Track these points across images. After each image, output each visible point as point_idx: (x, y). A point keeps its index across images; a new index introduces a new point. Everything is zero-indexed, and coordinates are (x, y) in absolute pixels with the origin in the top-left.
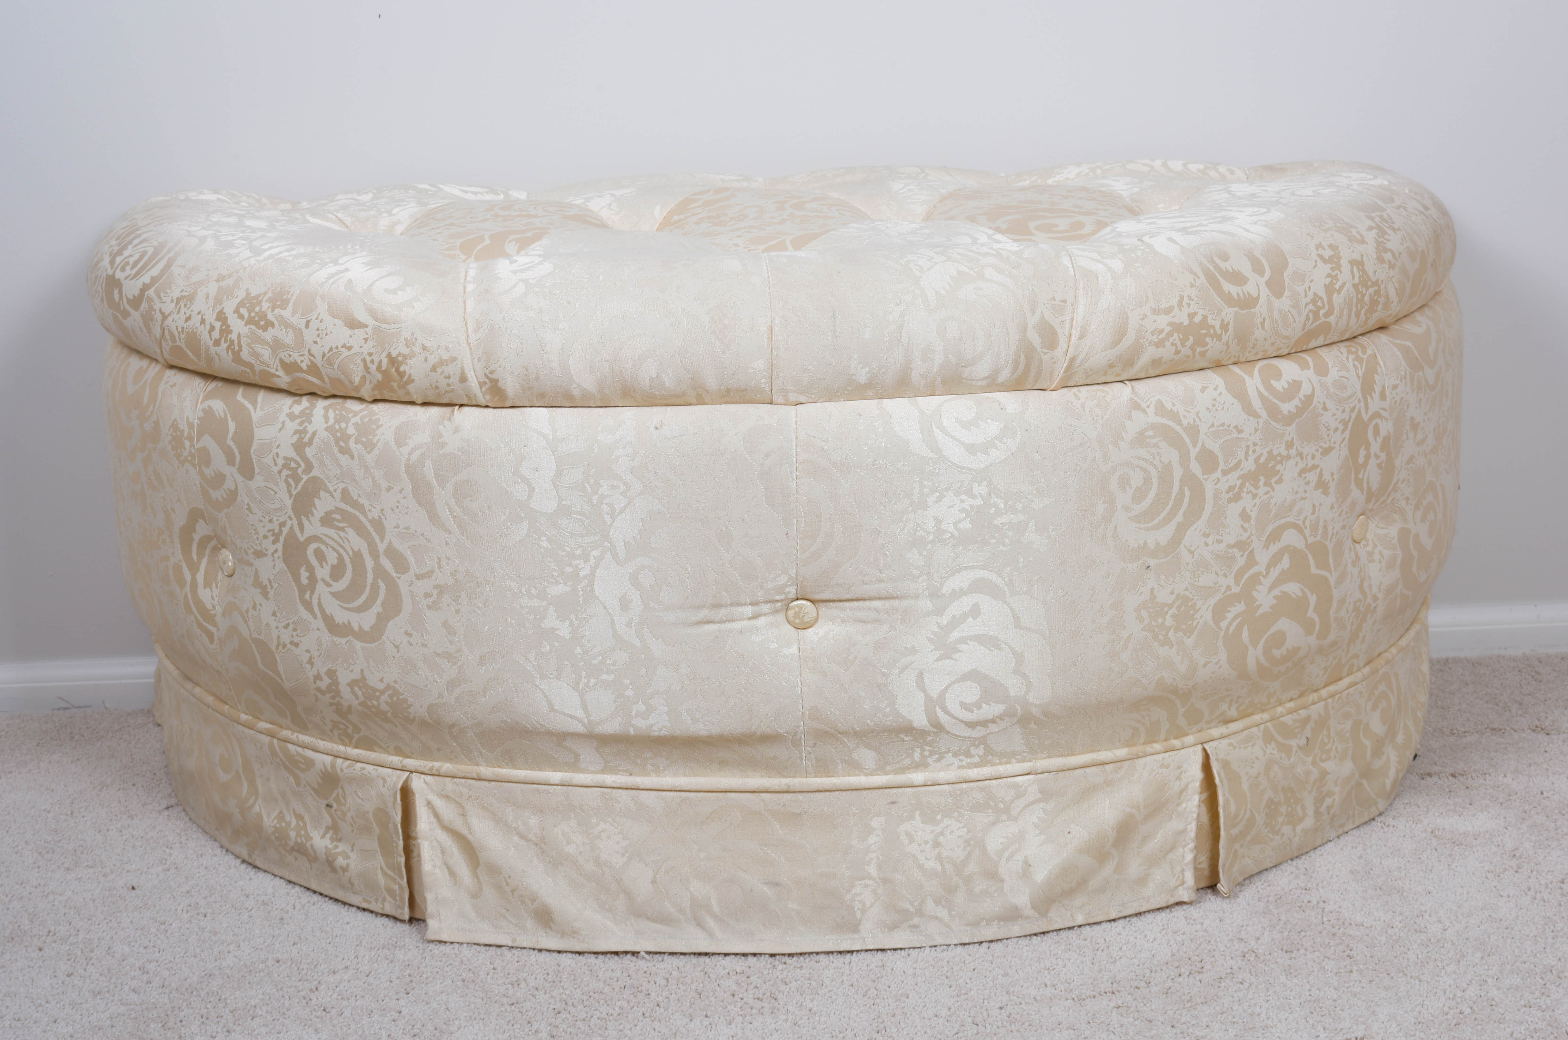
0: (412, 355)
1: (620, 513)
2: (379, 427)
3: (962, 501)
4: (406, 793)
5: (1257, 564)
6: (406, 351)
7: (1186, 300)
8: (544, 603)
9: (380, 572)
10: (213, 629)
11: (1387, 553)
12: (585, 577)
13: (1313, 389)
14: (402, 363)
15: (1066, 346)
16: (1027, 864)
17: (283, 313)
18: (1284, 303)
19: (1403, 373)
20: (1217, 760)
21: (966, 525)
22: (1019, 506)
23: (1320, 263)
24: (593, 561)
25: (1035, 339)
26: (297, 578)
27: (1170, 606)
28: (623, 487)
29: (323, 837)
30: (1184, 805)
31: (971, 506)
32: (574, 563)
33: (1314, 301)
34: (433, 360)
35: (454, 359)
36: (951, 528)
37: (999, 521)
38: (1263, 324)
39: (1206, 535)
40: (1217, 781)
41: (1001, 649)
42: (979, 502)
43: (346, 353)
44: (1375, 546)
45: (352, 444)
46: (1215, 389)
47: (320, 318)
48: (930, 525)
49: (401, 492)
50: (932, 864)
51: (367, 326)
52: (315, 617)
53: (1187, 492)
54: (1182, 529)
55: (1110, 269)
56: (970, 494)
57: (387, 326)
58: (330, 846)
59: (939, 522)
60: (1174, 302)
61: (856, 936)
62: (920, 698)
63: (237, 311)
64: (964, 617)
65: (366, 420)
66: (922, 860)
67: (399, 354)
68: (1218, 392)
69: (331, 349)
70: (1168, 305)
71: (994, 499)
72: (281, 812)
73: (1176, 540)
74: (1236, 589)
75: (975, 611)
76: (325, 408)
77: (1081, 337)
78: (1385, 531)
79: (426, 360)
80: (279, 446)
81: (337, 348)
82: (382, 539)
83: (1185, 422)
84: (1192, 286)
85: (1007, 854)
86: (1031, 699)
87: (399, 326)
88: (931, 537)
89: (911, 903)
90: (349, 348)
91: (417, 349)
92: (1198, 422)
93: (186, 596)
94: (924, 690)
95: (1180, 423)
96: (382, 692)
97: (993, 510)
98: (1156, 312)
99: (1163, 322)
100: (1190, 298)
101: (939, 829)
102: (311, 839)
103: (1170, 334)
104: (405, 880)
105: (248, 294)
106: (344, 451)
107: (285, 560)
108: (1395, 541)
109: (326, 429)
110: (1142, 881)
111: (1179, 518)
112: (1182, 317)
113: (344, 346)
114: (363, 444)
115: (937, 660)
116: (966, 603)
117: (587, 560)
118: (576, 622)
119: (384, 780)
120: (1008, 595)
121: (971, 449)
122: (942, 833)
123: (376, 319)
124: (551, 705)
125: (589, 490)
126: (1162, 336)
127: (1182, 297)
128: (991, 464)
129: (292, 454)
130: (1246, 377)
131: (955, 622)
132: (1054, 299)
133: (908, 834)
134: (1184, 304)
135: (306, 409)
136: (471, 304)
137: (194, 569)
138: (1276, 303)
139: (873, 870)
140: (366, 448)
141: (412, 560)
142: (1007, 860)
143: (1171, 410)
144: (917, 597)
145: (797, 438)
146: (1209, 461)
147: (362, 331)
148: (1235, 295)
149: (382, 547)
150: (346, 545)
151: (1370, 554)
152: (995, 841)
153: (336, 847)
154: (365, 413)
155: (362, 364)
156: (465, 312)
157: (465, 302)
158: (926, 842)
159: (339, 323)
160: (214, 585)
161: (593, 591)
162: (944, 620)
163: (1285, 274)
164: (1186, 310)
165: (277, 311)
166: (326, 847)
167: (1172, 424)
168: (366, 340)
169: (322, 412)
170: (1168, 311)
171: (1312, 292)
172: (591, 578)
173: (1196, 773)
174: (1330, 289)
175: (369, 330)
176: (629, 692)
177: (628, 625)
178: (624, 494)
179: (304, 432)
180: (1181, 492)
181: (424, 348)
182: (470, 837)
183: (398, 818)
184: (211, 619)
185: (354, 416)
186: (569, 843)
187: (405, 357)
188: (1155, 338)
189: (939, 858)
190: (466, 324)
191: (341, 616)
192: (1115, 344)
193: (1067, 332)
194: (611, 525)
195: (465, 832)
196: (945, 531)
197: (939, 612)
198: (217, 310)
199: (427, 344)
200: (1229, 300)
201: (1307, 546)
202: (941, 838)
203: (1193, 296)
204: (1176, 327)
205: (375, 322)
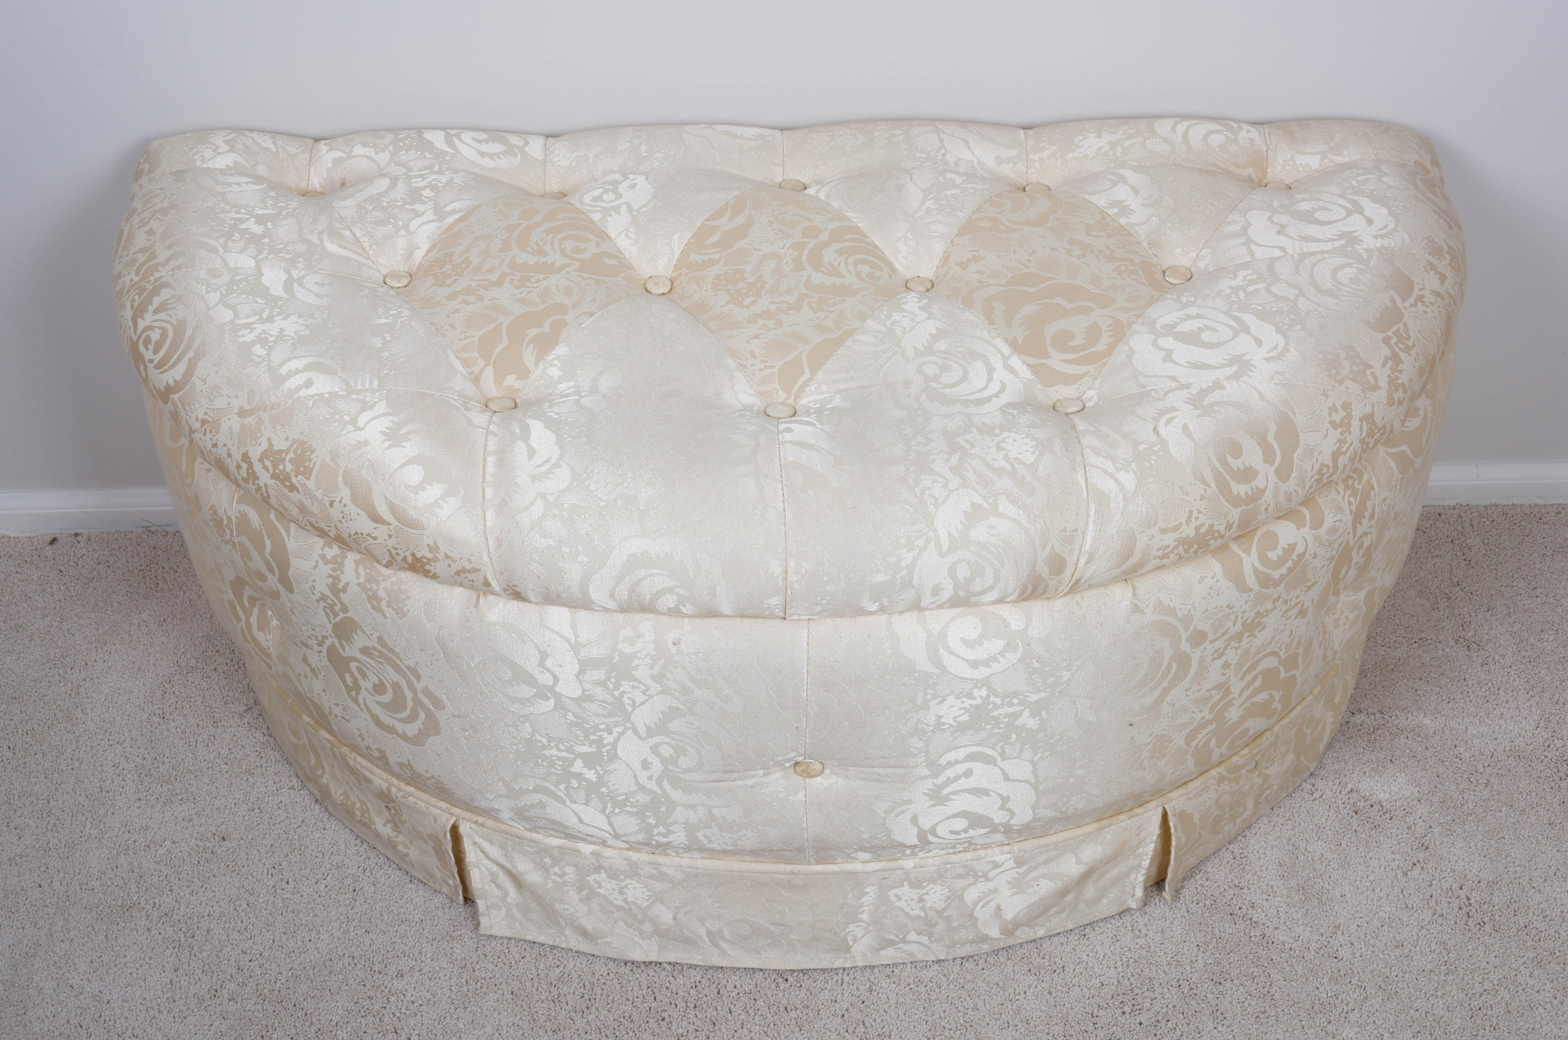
0: (436, 560)
1: (639, 705)
2: (408, 598)
3: (963, 702)
4: (455, 832)
5: (1232, 693)
6: (430, 556)
7: (1195, 514)
8: (573, 756)
9: (417, 702)
10: (271, 663)
11: (1351, 616)
12: (609, 744)
13: (1307, 546)
14: (426, 564)
15: (1073, 569)
16: (999, 909)
17: (307, 482)
18: (1292, 484)
19: (1394, 483)
20: (1175, 815)
21: (966, 717)
22: (1015, 701)
23: (1331, 431)
24: (615, 735)
25: (1043, 569)
26: (344, 681)
27: (1147, 745)
28: (643, 688)
29: (385, 825)
30: (1141, 850)
31: (971, 705)
32: (599, 734)
33: (1319, 472)
34: (456, 567)
35: (477, 570)
36: (951, 721)
37: (995, 713)
38: (1266, 510)
39: (1188, 690)
40: (1173, 831)
41: (990, 796)
42: (978, 701)
43: (371, 541)
44: (1342, 612)
45: (384, 604)
46: (1213, 578)
47: (344, 502)
48: (932, 720)
49: (433, 655)
50: (917, 912)
51: (390, 524)
52: (363, 711)
53: (1175, 665)
54: (1166, 691)
55: (1122, 488)
56: (970, 696)
57: (410, 530)
58: (391, 834)
59: (939, 717)
60: (1183, 519)
61: (848, 955)
62: (915, 831)
63: (261, 460)
64: (958, 778)
65: (396, 587)
66: (907, 910)
67: (423, 557)
68: (1215, 580)
69: (356, 533)
70: (1176, 523)
71: (992, 699)
72: (346, 792)
73: (1159, 701)
74: (1209, 717)
75: (968, 773)
76: (355, 562)
77: (1088, 562)
78: (1354, 597)
79: (449, 566)
80: (314, 581)
81: (362, 534)
82: (419, 681)
83: (1180, 615)
84: (1202, 498)
85: (982, 903)
86: (1013, 822)
87: (422, 532)
88: (931, 728)
89: (897, 936)
90: (375, 538)
91: (440, 556)
92: (1193, 611)
93: (242, 628)
94: (917, 825)
95: (1175, 616)
96: (430, 779)
97: (991, 706)
98: (1164, 531)
99: (1170, 539)
100: (1199, 512)
101: (924, 891)
102: (374, 824)
103: (1176, 547)
104: (458, 881)
105: (271, 445)
106: (378, 609)
107: (330, 660)
108: (1362, 603)
109: (359, 585)
110: (1097, 900)
111: (1165, 684)
112: (1189, 532)
113: (368, 535)
114: (394, 609)
115: (931, 807)
116: (960, 769)
117: (610, 732)
118: (602, 772)
119: (435, 820)
120: (999, 759)
121: (974, 664)
122: (927, 894)
123: (399, 520)
124: (581, 821)
125: (611, 687)
126: (1168, 550)
127: (1191, 512)
128: (992, 674)
129: (327, 592)
130: (1243, 555)
131: (949, 782)
132: (1065, 530)
133: (896, 895)
134: (1193, 519)
135: (337, 556)
136: (490, 516)
137: (248, 614)
138: (1283, 487)
139: (865, 917)
140: (397, 614)
141: (447, 703)
142: (982, 907)
143: (1169, 606)
144: (915, 767)
145: (808, 659)
146: (1199, 638)
147: (386, 527)
148: (1243, 495)
149: (419, 687)
150: (385, 674)
151: (1336, 621)
152: (971, 895)
153: (397, 837)
154: (394, 579)
155: (388, 554)
156: (485, 526)
157: (484, 513)
158: (912, 900)
159: (363, 513)
160: (267, 631)
161: (616, 753)
162: (939, 781)
163: (1295, 455)
164: (1194, 524)
165: (300, 477)
166: (388, 834)
167: (1168, 619)
168: (390, 536)
169: (353, 566)
170: (1176, 529)
171: (1319, 463)
172: (615, 745)
173: (1155, 829)
174: (1336, 455)
175: (392, 528)
176: (652, 821)
177: (650, 778)
178: (644, 693)
179: (336, 579)
180: (1170, 665)
181: (447, 556)
182: (514, 871)
183: (449, 847)
184: (269, 655)
185: (383, 580)
186: (600, 886)
187: (429, 560)
188: (1160, 553)
189: (923, 908)
190: (487, 539)
191: (385, 718)
192: (1120, 565)
193: (1075, 559)
194: (632, 712)
195: (509, 866)
196: (945, 724)
197: (935, 775)
198: (242, 452)
199: (449, 553)
200: (1236, 501)
201: (1280, 662)
202: (926, 897)
203: (1202, 510)
204: (1182, 542)
205: (397, 523)
